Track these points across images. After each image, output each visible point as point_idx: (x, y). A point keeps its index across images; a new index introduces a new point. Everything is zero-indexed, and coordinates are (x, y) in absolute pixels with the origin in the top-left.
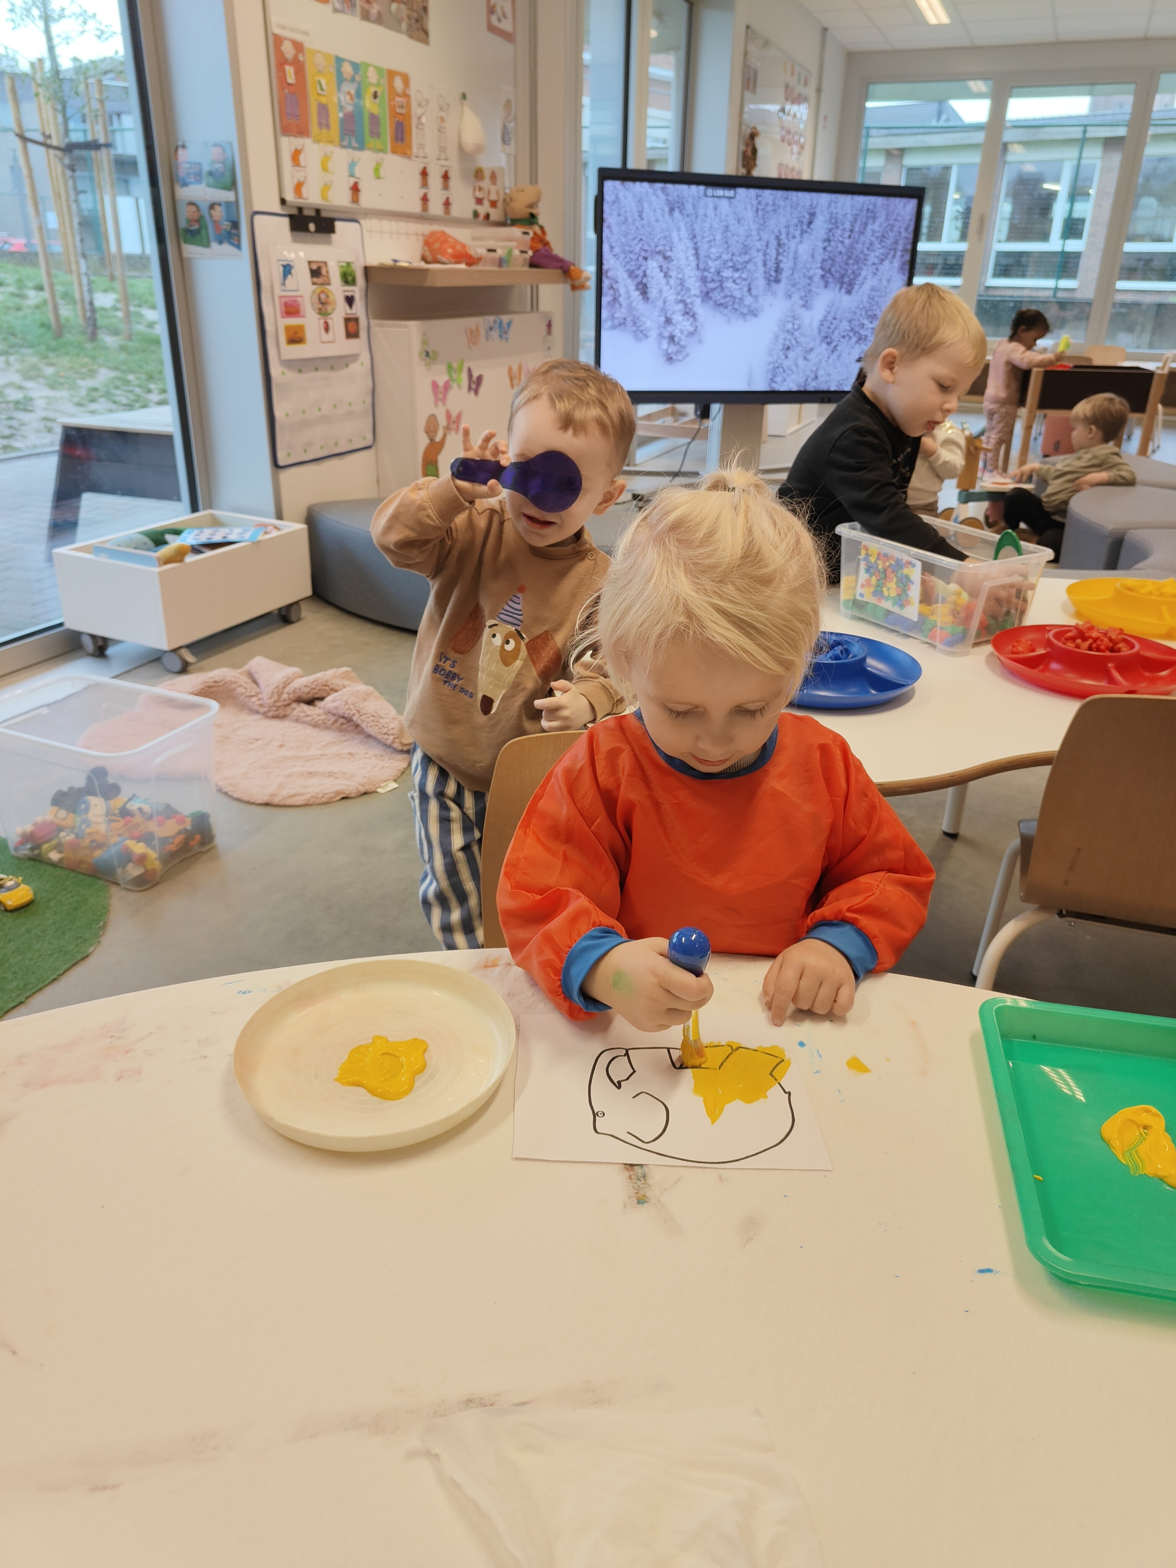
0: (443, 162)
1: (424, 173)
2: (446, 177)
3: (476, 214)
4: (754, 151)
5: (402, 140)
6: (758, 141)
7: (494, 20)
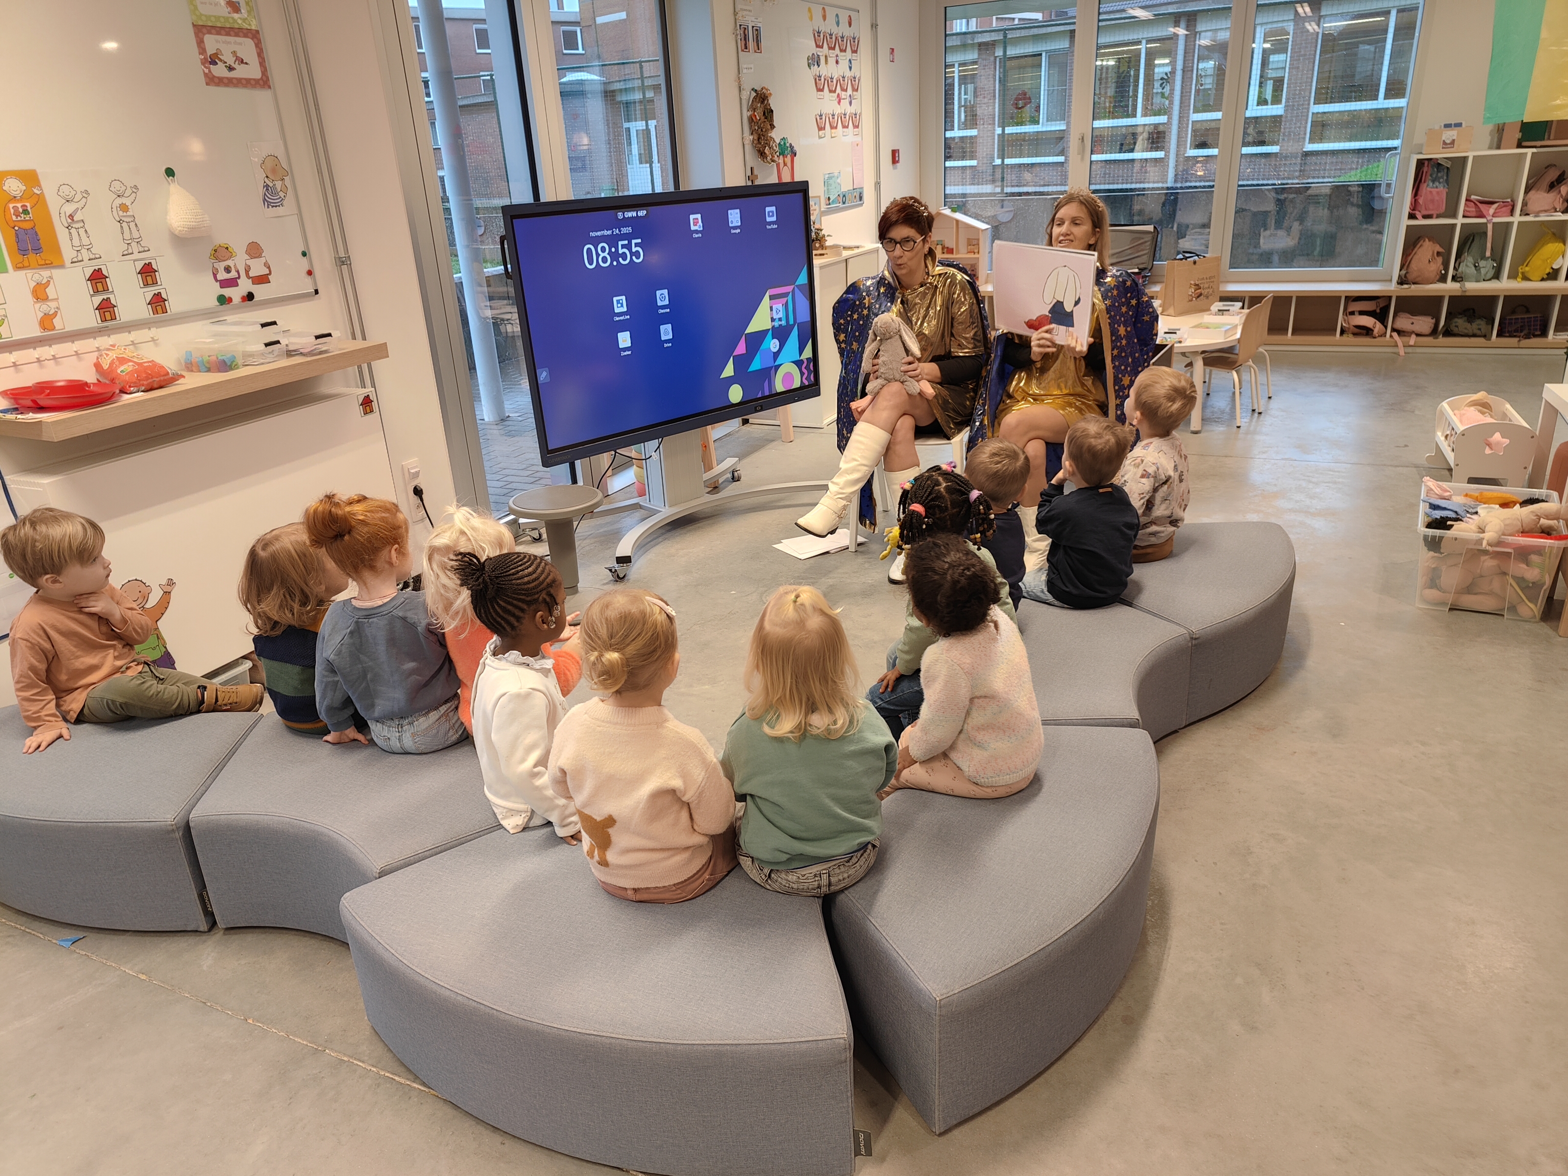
0: (136, 256)
1: (98, 278)
2: (148, 273)
3: (223, 300)
4: (768, 114)
5: (37, 250)
6: (773, 103)
7: (219, 70)
